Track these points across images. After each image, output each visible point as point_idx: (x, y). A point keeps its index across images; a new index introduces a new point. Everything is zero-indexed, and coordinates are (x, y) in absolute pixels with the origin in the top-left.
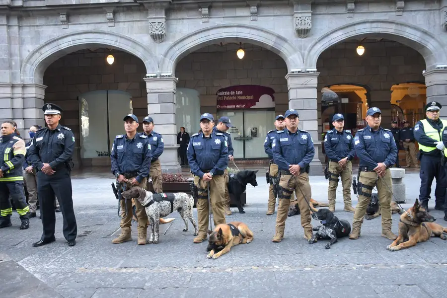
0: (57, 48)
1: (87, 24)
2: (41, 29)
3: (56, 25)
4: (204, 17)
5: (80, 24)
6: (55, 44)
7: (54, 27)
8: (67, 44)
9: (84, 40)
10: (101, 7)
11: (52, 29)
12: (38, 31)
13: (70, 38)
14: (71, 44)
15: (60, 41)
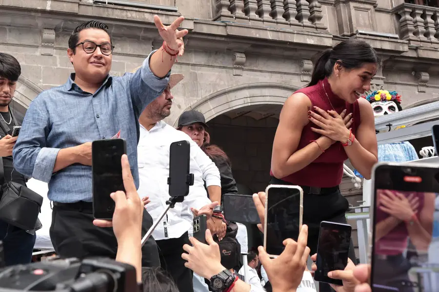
0: (226, 106)
1: (271, 72)
2: (200, 71)
3: (224, 67)
4: (421, 85)
5: (261, 71)
6: (223, 99)
7: (220, 70)
8: (241, 102)
9: (268, 99)
10: (296, 50)
11: (217, 73)
12: (195, 73)
13: (246, 93)
14: (248, 102)
15: (232, 96)
